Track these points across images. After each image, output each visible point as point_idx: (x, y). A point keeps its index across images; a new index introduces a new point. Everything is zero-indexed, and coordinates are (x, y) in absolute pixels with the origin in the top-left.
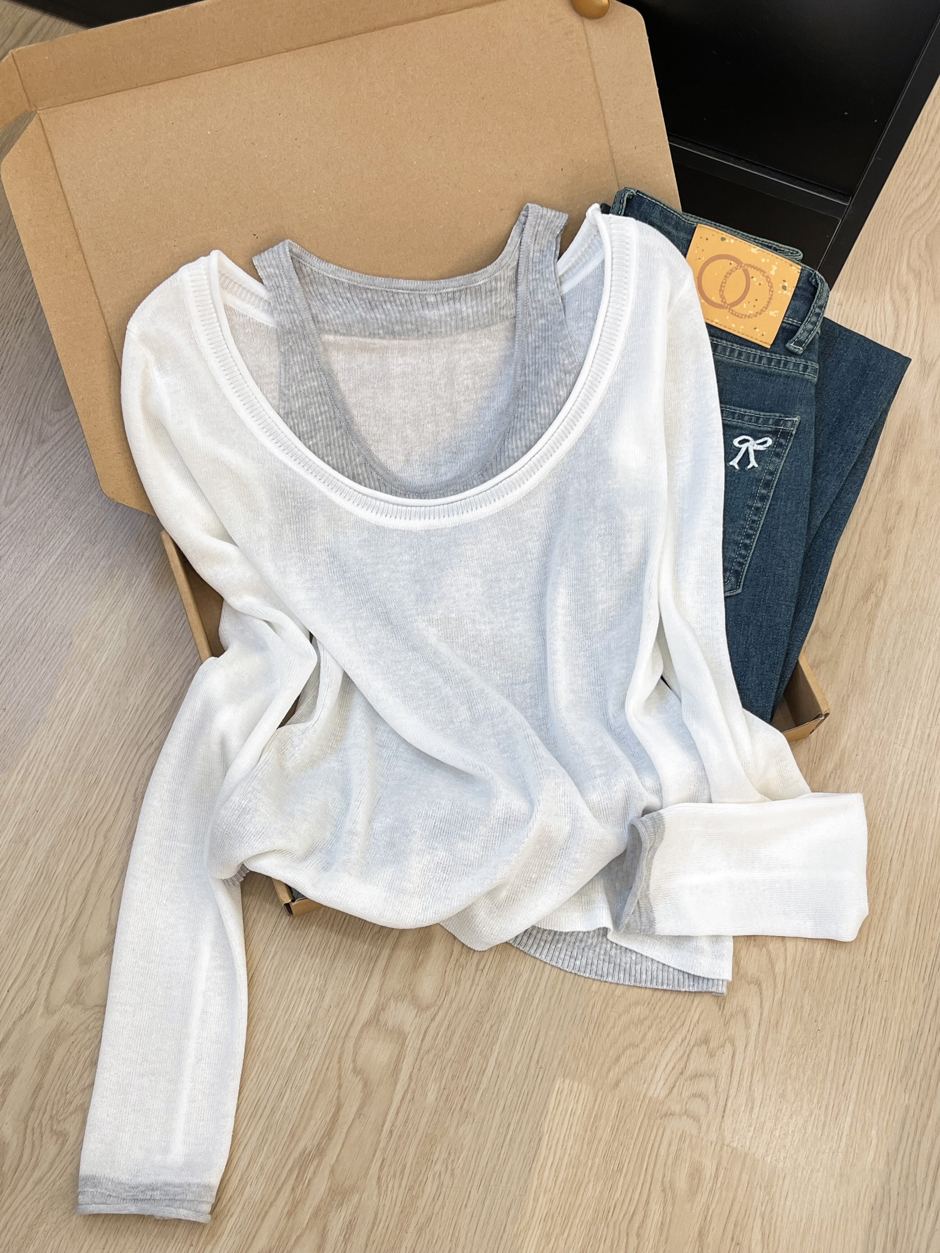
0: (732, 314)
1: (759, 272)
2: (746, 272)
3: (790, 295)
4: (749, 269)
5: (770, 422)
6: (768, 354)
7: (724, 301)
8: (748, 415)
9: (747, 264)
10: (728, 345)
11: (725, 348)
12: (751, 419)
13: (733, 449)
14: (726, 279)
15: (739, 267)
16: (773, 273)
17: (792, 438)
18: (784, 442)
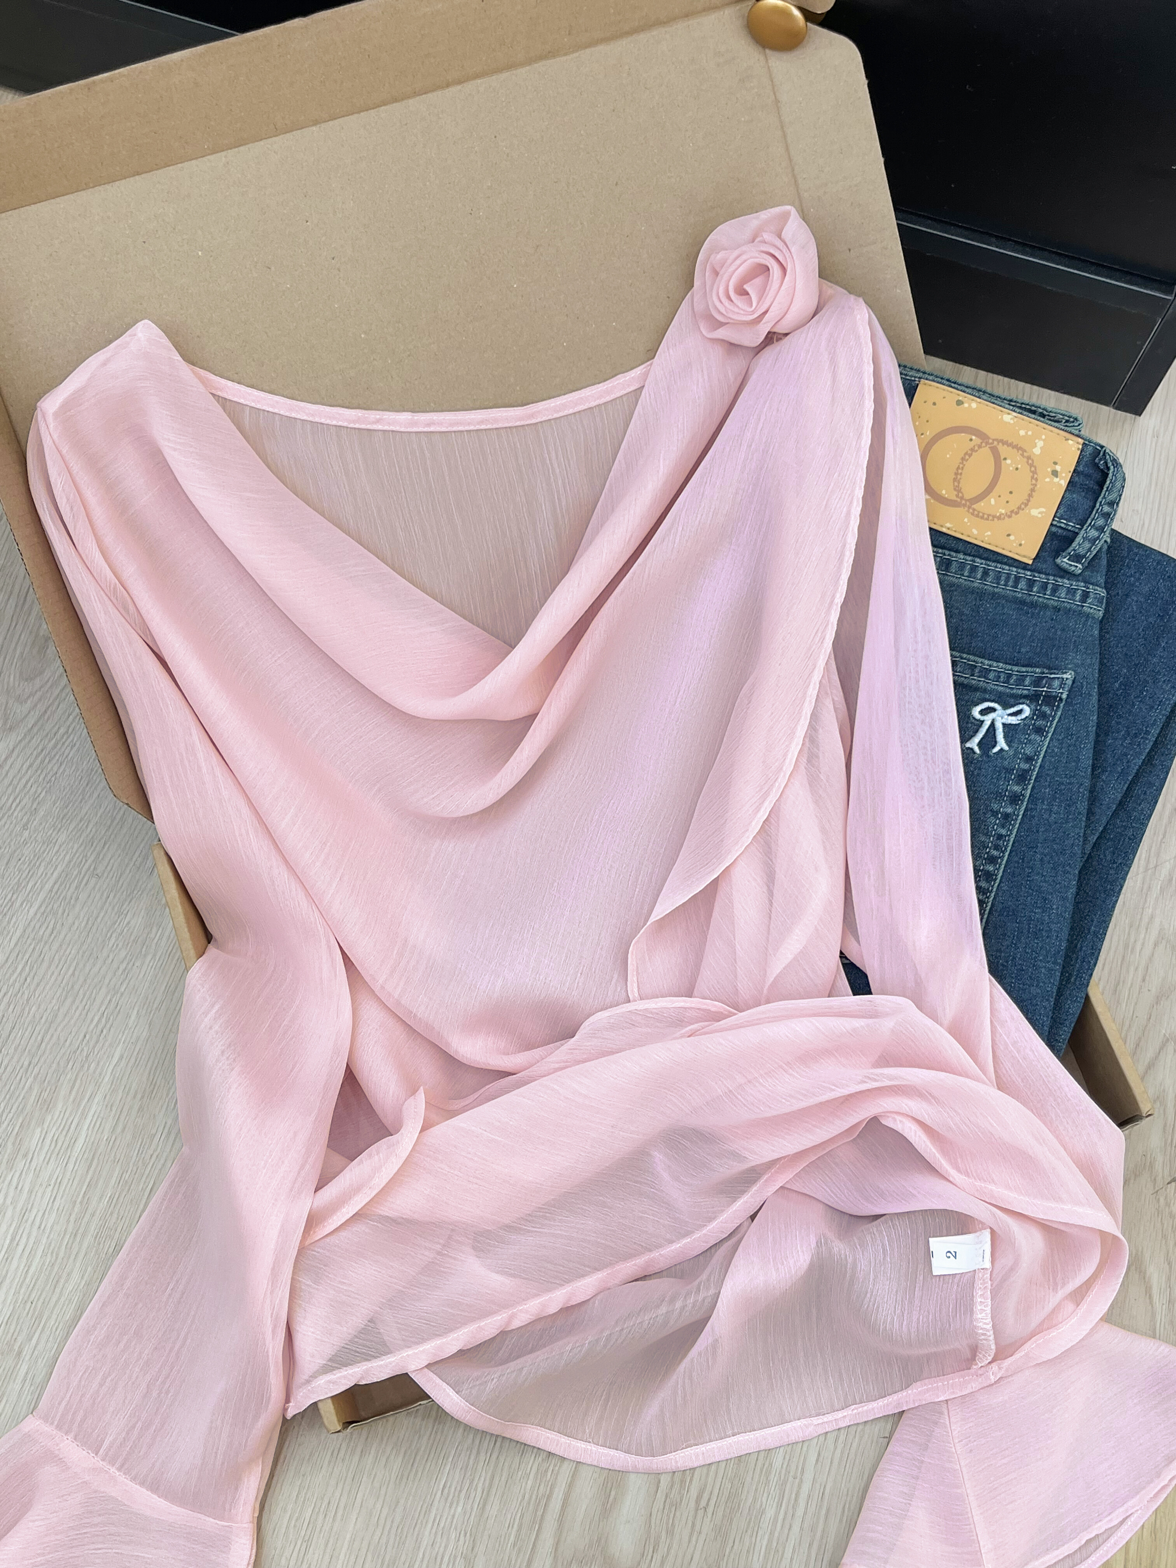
0: (973, 514)
1: (1015, 450)
2: (995, 452)
3: (1063, 482)
4: (1000, 446)
5: (1027, 681)
6: (1029, 573)
7: (960, 495)
8: (994, 670)
9: (996, 440)
10: (966, 560)
11: (962, 566)
12: (1000, 677)
13: (972, 723)
14: (965, 463)
15: (984, 444)
16: (1037, 451)
17: (1062, 705)
18: (1049, 712)
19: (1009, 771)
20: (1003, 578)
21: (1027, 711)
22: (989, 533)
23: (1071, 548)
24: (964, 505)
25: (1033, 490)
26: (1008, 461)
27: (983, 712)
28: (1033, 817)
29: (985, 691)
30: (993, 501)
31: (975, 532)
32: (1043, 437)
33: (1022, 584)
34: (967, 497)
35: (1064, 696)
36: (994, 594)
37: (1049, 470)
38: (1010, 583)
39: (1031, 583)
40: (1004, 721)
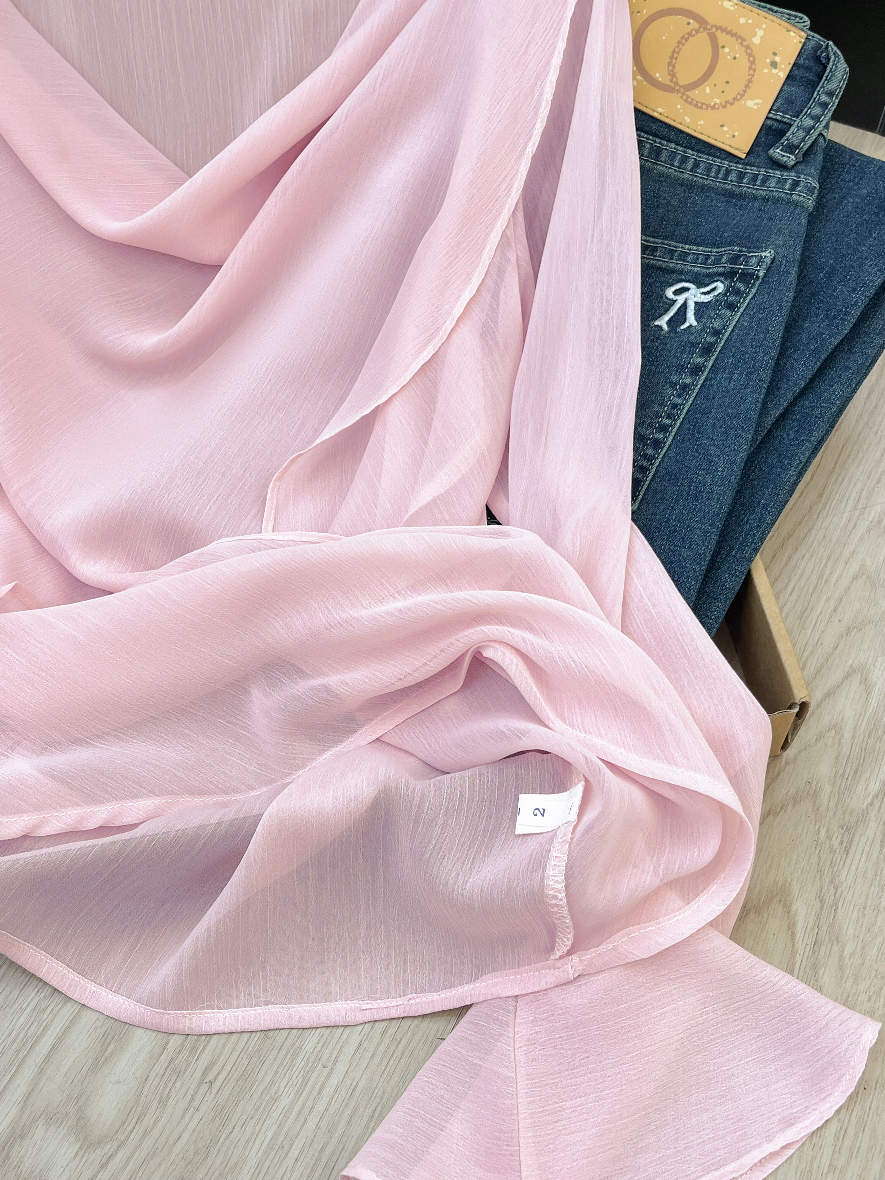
0: (686, 101)
1: (734, 39)
2: (713, 39)
3: (782, 74)
4: (719, 35)
5: (724, 259)
6: (740, 166)
7: (675, 80)
8: (694, 253)
9: (715, 26)
10: (678, 150)
11: (672, 155)
12: (698, 259)
13: (664, 302)
14: (681, 46)
15: (701, 30)
16: (756, 40)
17: (758, 283)
18: (743, 288)
19: (694, 345)
20: (713, 170)
21: (720, 287)
22: (702, 122)
23: (785, 138)
24: (678, 91)
25: (750, 81)
26: (726, 50)
27: (677, 292)
28: (712, 386)
29: (682, 272)
30: (708, 90)
31: (687, 119)
32: (764, 26)
33: (733, 177)
34: (681, 83)
35: (761, 274)
36: (703, 187)
37: (768, 60)
38: (720, 176)
39: (741, 176)
40: (696, 299)
